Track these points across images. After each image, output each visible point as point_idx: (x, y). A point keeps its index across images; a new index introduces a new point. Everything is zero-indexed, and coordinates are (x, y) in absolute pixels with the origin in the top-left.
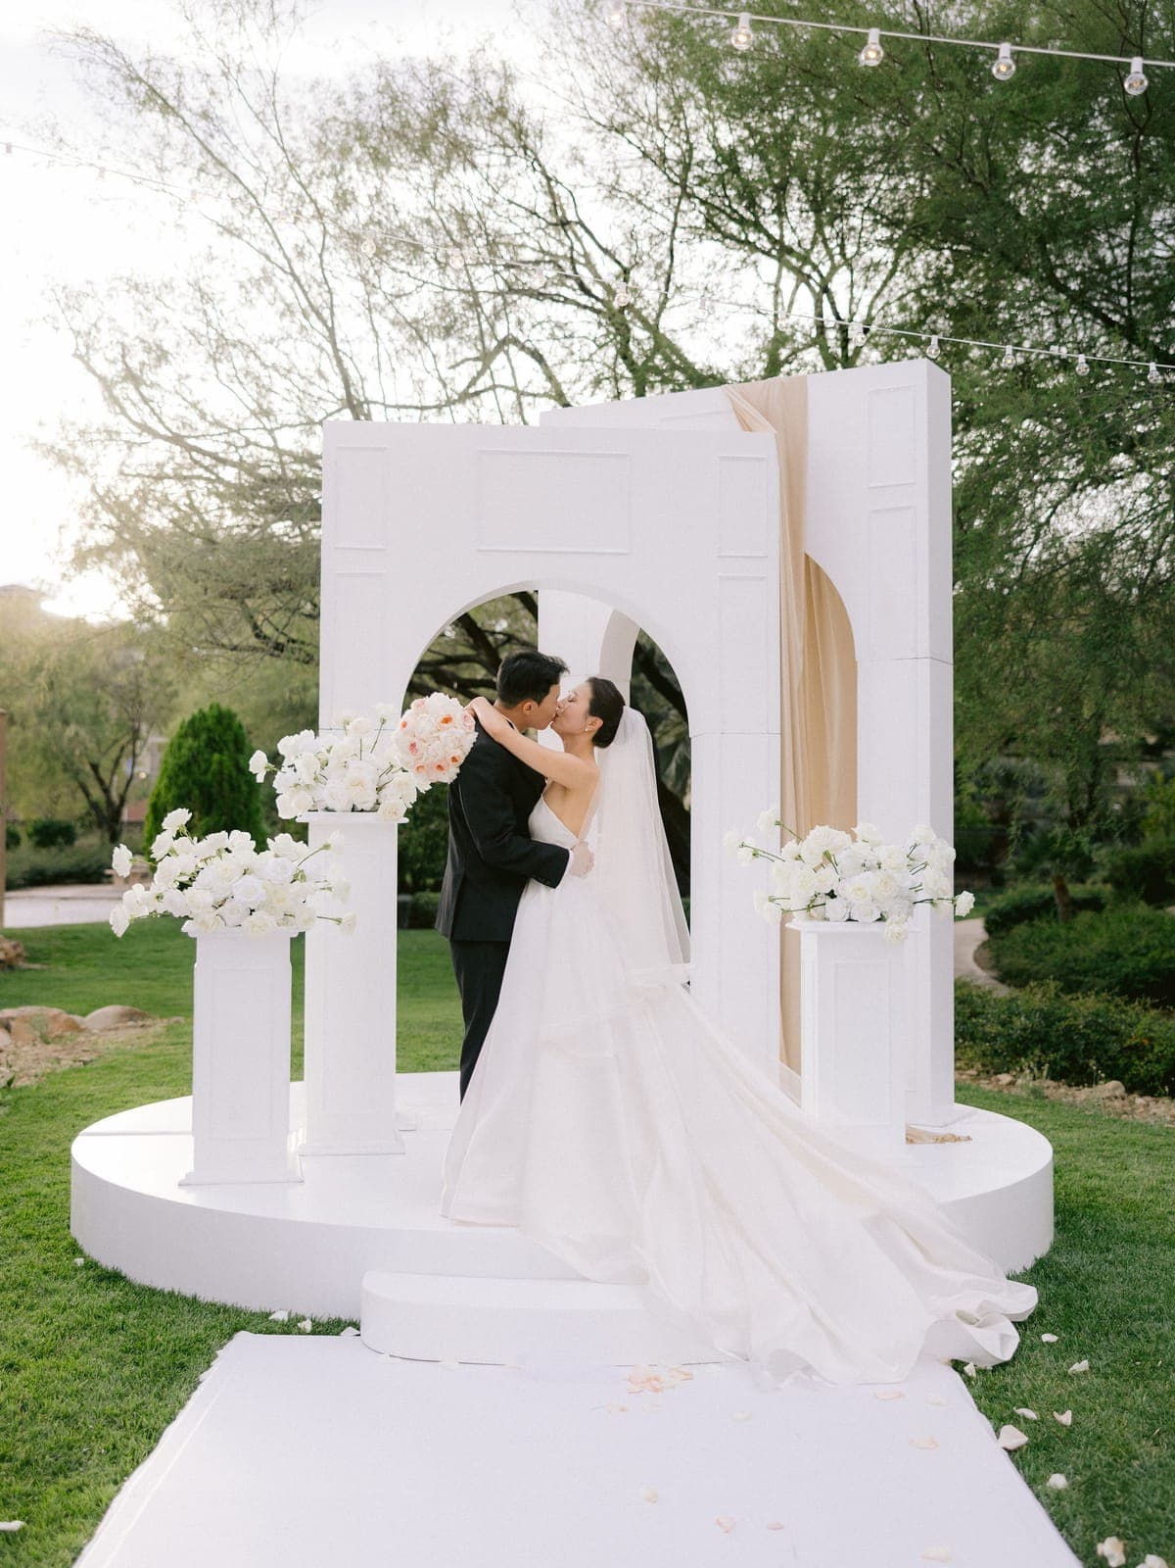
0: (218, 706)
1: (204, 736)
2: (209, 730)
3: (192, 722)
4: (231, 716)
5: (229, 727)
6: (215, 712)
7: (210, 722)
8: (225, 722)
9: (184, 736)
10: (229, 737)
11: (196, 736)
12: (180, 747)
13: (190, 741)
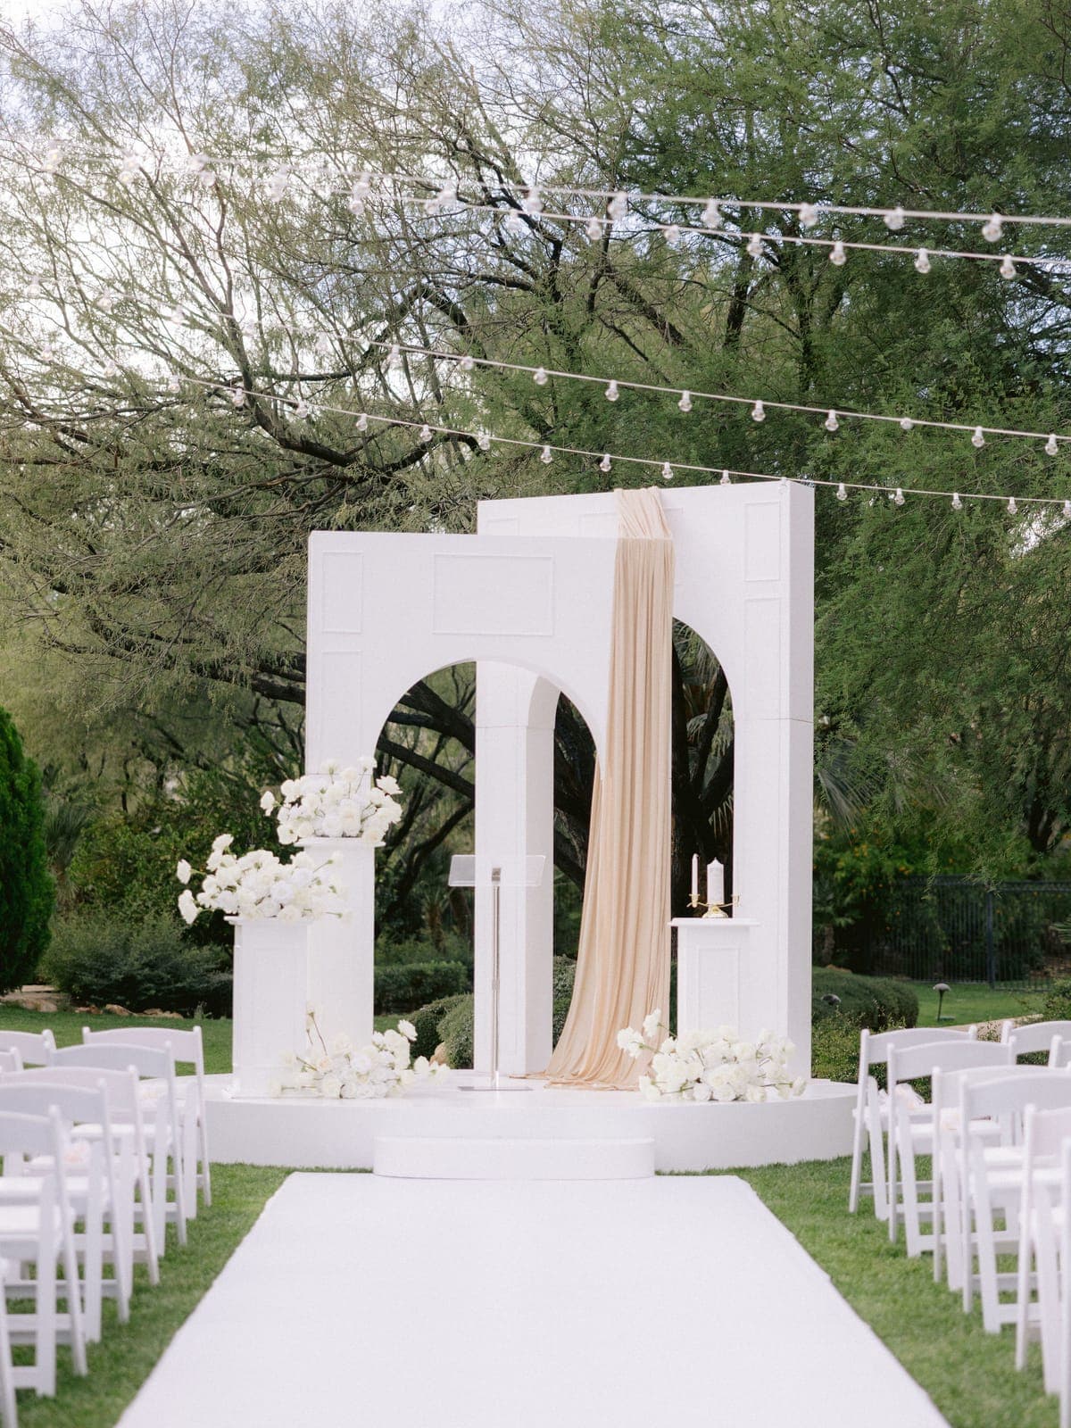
4: (2, 717)
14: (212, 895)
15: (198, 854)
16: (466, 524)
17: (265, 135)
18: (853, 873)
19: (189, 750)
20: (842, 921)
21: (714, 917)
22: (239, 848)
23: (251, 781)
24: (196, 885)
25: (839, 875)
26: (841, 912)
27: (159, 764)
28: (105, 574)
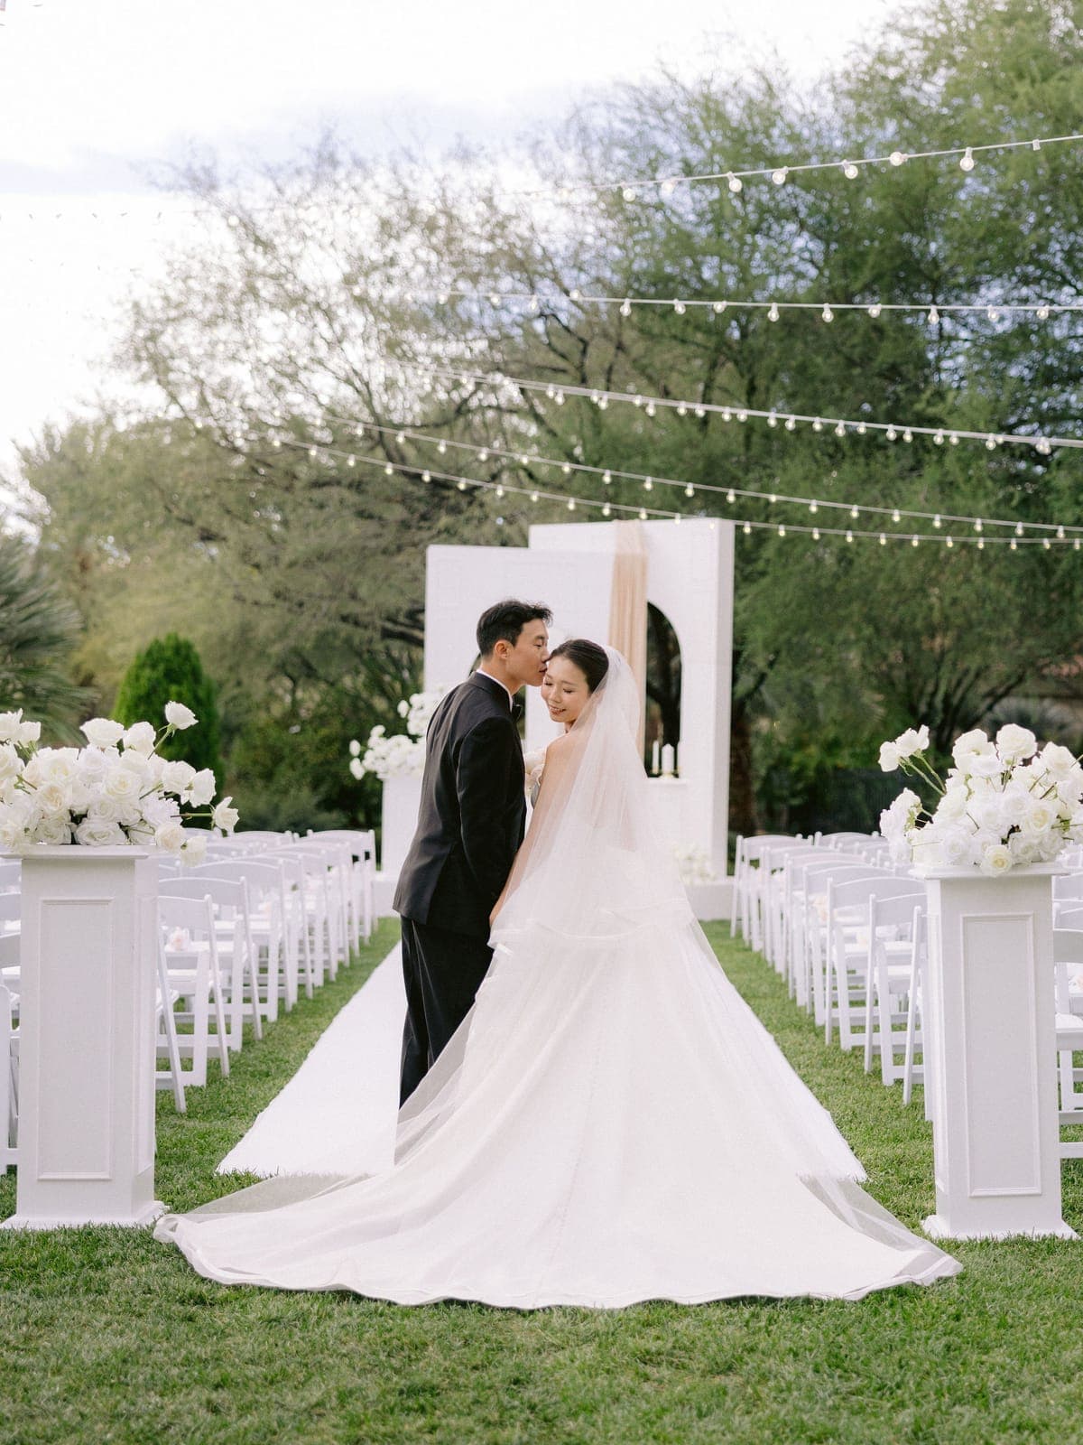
0: (176, 635)
1: (161, 667)
2: (168, 660)
3: (149, 653)
4: (189, 647)
5: (187, 658)
6: (172, 643)
7: (169, 653)
8: (183, 652)
9: (141, 666)
10: (187, 668)
11: (154, 666)
12: (137, 678)
13: (147, 672)
14: (371, 762)
15: (363, 738)
16: (524, 542)
17: (392, 262)
18: (803, 768)
19: (321, 672)
20: (796, 802)
21: (667, 779)
22: (388, 735)
23: (365, 695)
24: (361, 757)
25: (794, 768)
26: (794, 795)
27: (294, 681)
28: (286, 558)
